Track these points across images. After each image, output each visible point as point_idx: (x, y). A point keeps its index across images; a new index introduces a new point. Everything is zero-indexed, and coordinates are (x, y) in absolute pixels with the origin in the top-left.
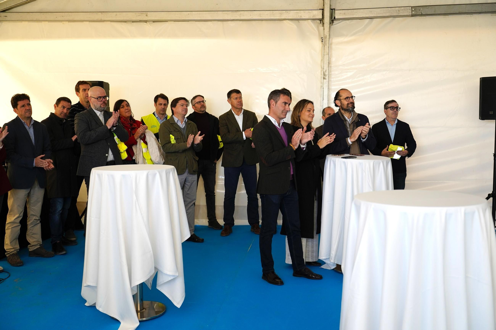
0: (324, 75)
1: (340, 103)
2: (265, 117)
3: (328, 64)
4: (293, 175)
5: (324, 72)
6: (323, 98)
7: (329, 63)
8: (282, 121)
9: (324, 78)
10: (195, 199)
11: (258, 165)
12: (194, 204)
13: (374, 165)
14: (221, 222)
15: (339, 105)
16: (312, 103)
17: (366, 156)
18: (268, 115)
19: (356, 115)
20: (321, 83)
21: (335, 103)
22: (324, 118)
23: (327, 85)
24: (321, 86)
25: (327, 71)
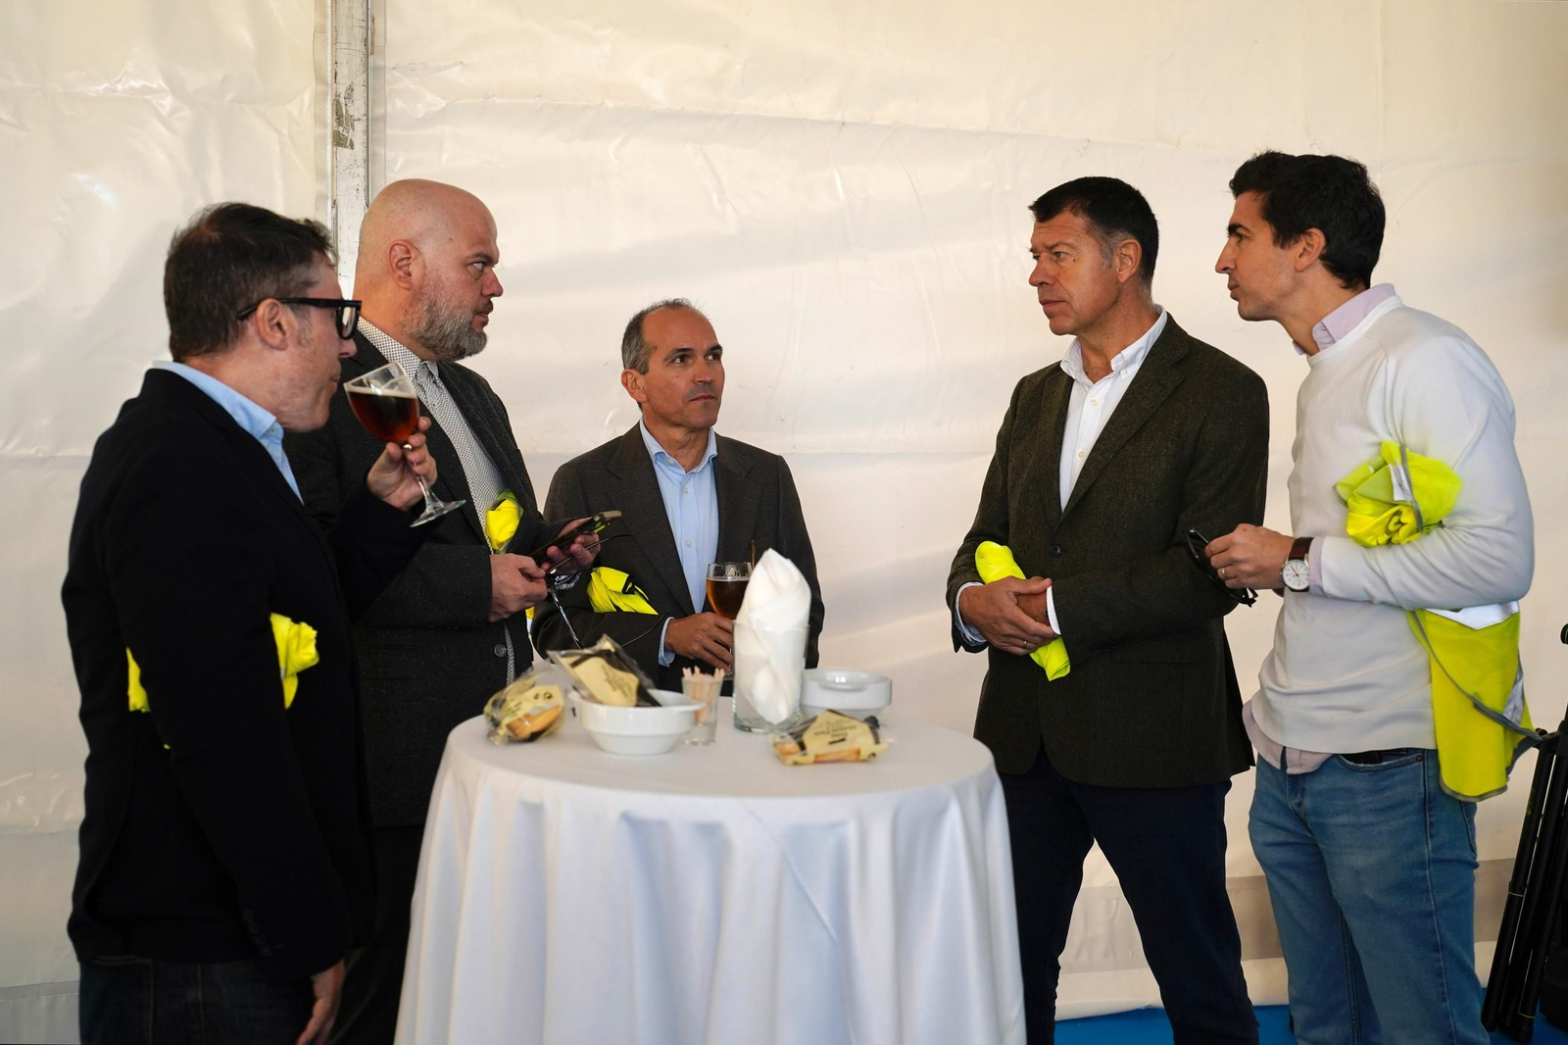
5: (337, 103)
7: (366, 40)
9: (339, 141)
20: (320, 175)
23: (360, 182)
25: (359, 93)
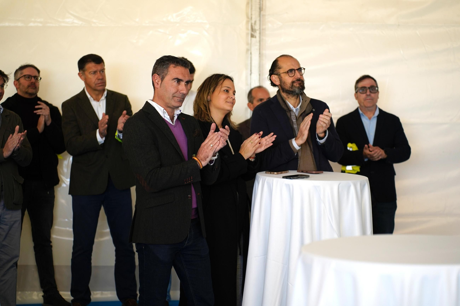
0: (252, 29)
1: (278, 80)
2: (147, 103)
3: (258, 10)
4: (197, 209)
5: (252, 26)
6: (251, 71)
7: (260, 8)
8: (177, 112)
9: (252, 36)
10: (17, 256)
11: (133, 190)
12: (16, 264)
13: (340, 189)
14: (67, 295)
15: (278, 83)
16: (231, 79)
17: (326, 174)
18: (153, 100)
19: (308, 101)
20: (248, 44)
21: (270, 80)
22: (252, 106)
23: (257, 47)
24: (248, 50)
25: (258, 23)
